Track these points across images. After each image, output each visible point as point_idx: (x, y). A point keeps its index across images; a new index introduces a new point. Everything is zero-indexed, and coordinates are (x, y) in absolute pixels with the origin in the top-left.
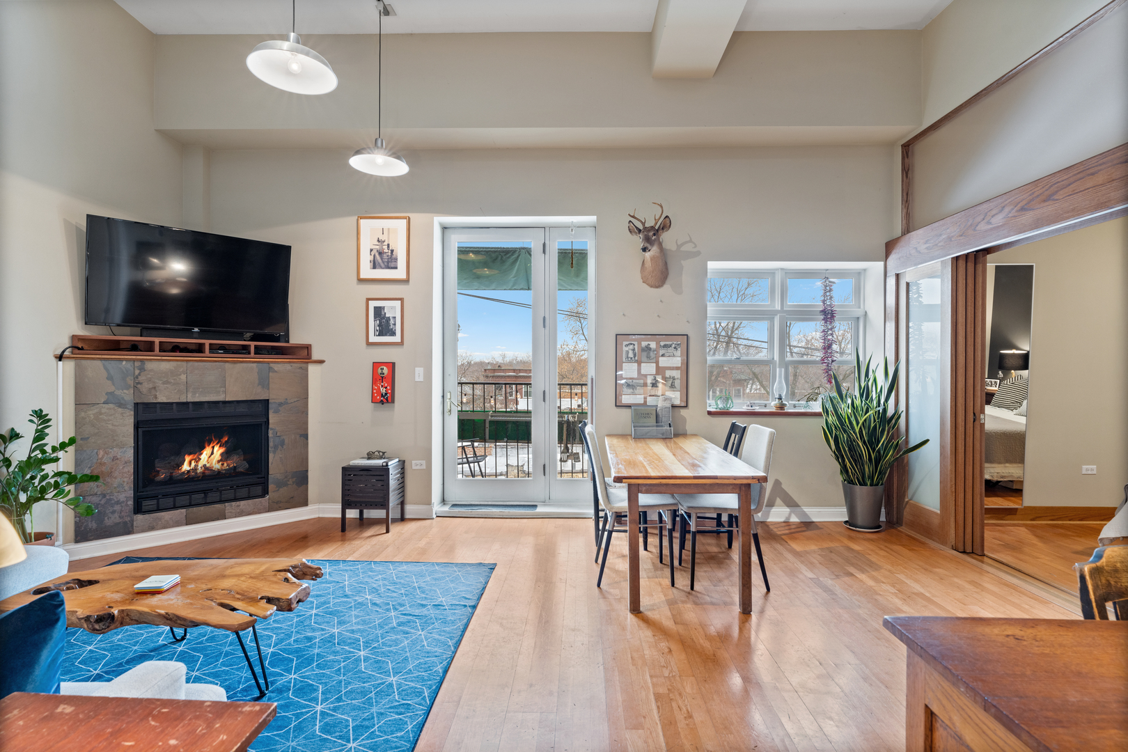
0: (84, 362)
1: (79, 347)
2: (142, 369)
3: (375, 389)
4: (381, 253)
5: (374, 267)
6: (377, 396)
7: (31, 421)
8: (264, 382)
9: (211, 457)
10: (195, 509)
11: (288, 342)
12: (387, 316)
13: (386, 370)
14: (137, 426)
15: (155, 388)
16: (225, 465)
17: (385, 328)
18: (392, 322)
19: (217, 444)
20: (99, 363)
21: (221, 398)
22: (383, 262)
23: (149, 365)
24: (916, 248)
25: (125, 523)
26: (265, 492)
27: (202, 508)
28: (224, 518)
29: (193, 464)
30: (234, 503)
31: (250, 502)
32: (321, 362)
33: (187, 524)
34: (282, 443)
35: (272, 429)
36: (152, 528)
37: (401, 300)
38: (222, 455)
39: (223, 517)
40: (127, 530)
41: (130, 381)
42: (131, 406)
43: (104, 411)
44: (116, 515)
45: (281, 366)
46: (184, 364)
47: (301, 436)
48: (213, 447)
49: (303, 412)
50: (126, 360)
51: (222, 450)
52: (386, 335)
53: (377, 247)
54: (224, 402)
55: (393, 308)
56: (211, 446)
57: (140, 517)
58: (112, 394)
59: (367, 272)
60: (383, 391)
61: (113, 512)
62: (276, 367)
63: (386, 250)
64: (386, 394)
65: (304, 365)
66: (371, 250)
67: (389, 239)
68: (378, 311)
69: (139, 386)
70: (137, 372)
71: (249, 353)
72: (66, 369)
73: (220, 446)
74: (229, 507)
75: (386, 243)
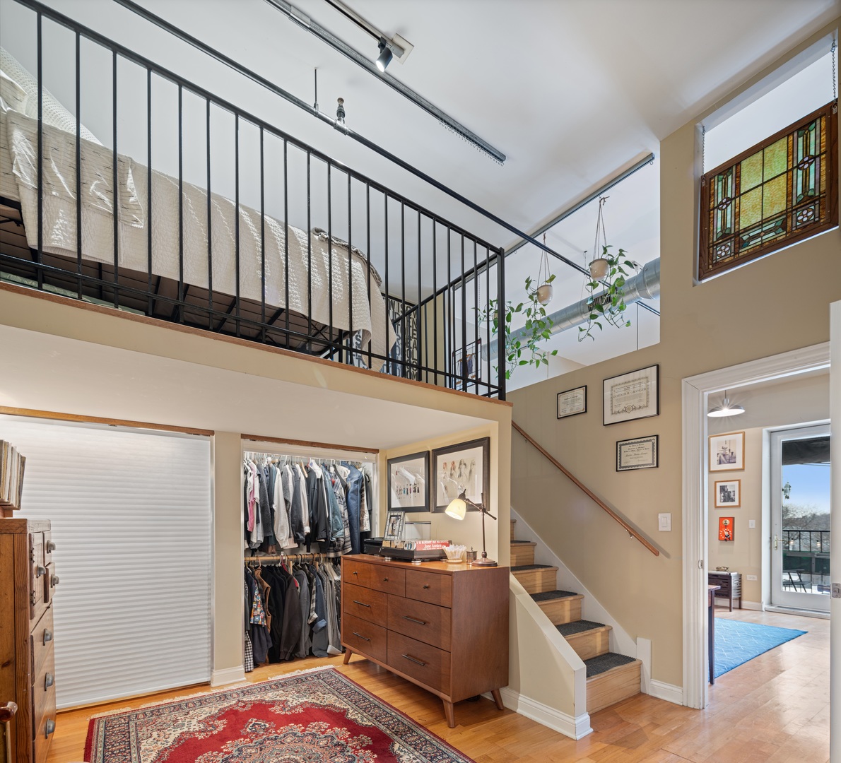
4: (724, 455)
5: (720, 463)
12: (729, 490)
13: (728, 522)
17: (728, 497)
18: (732, 494)
37: (739, 481)
52: (728, 501)
53: (722, 452)
55: (734, 486)
59: (715, 467)
60: (726, 533)
63: (728, 453)
64: (729, 535)
68: (723, 489)
75: (728, 449)
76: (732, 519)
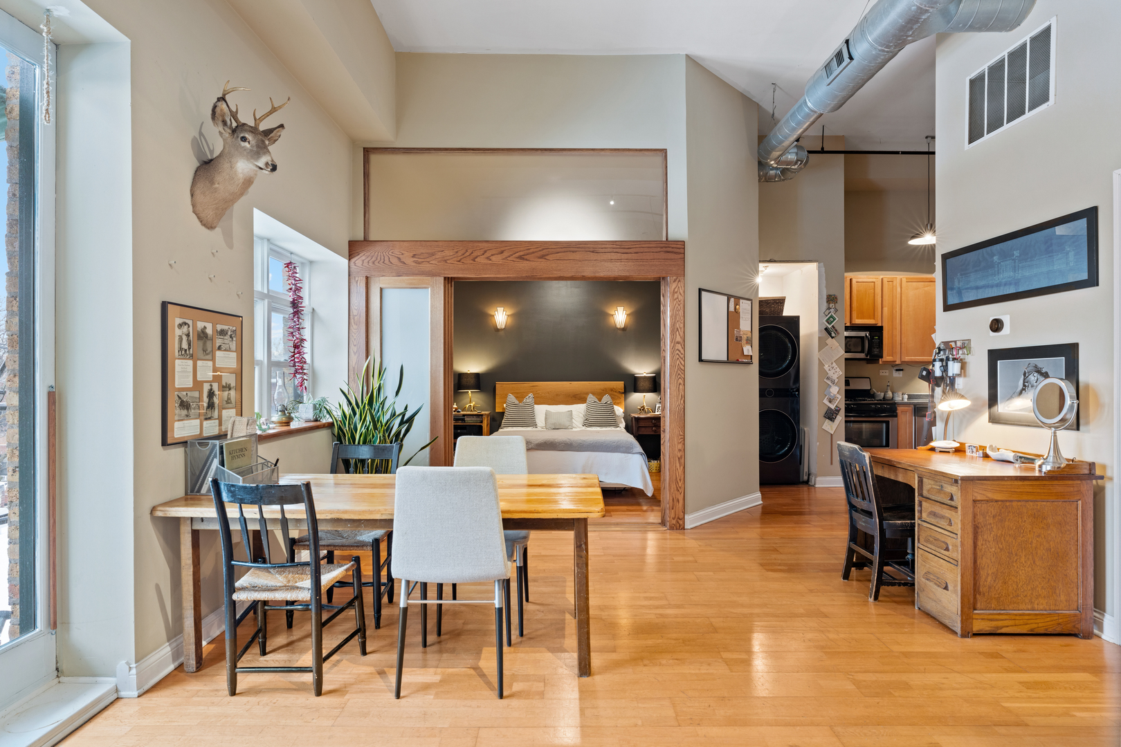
24: (399, 259)
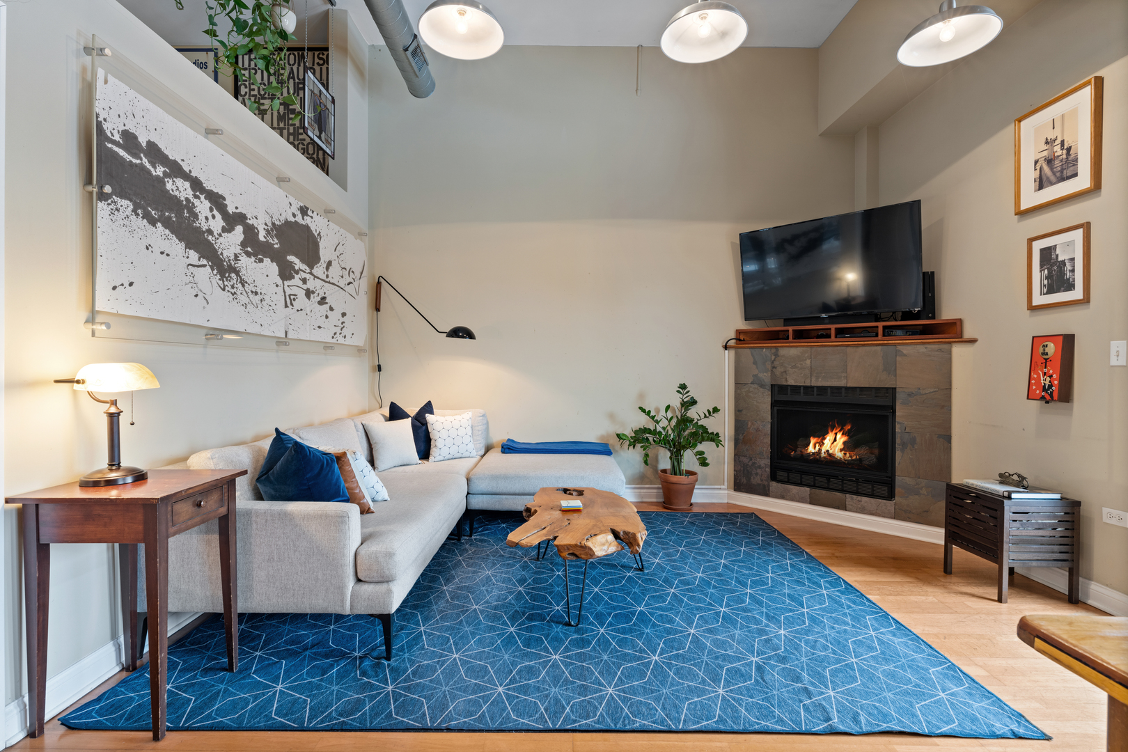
0: (739, 350)
1: (742, 338)
2: (776, 355)
3: (1034, 379)
4: (1049, 161)
5: (1041, 187)
6: (1036, 390)
7: (678, 392)
8: (890, 368)
9: (833, 444)
10: (817, 491)
11: (933, 318)
12: (1060, 259)
13: (1051, 348)
14: (773, 405)
15: (785, 372)
16: (848, 455)
17: (1058, 279)
18: (1068, 267)
19: (840, 431)
20: (748, 351)
21: (842, 383)
22: (1054, 173)
23: (783, 352)
25: (764, 485)
26: (890, 496)
27: (824, 492)
28: (845, 508)
29: (817, 447)
30: (855, 497)
31: (873, 500)
32: (972, 341)
33: (811, 503)
34: (913, 441)
35: (899, 423)
36: (782, 497)
37: (1085, 226)
38: (844, 443)
39: (843, 507)
40: (765, 492)
41: (769, 366)
42: (769, 387)
43: (751, 389)
44: (758, 477)
45: (914, 351)
46: (809, 349)
47: (940, 436)
48: (836, 434)
49: (943, 407)
50: (767, 348)
51: (845, 439)
52: (1058, 291)
53: (1045, 153)
54: (847, 388)
55: (1070, 244)
56: (834, 432)
57: (774, 484)
58: (755, 376)
59: (1030, 198)
60: (1046, 381)
61: (757, 474)
62: (906, 350)
63: (1059, 153)
64: (1050, 386)
65: (945, 347)
66: (1036, 162)
67: (1063, 135)
68: (1047, 254)
69: (774, 370)
70: (773, 357)
71: (877, 335)
72: (728, 356)
73: (843, 434)
74: (850, 499)
75: (1058, 142)
76: (1068, 341)
